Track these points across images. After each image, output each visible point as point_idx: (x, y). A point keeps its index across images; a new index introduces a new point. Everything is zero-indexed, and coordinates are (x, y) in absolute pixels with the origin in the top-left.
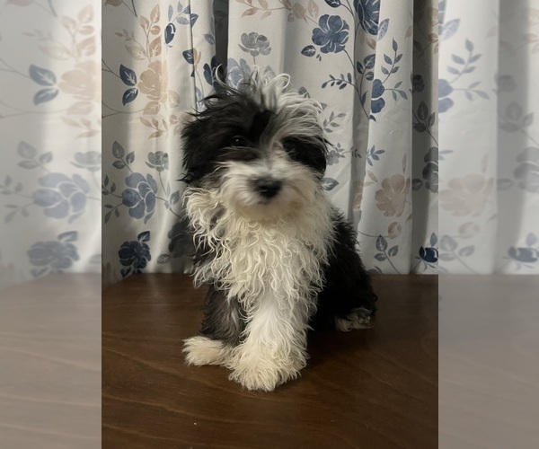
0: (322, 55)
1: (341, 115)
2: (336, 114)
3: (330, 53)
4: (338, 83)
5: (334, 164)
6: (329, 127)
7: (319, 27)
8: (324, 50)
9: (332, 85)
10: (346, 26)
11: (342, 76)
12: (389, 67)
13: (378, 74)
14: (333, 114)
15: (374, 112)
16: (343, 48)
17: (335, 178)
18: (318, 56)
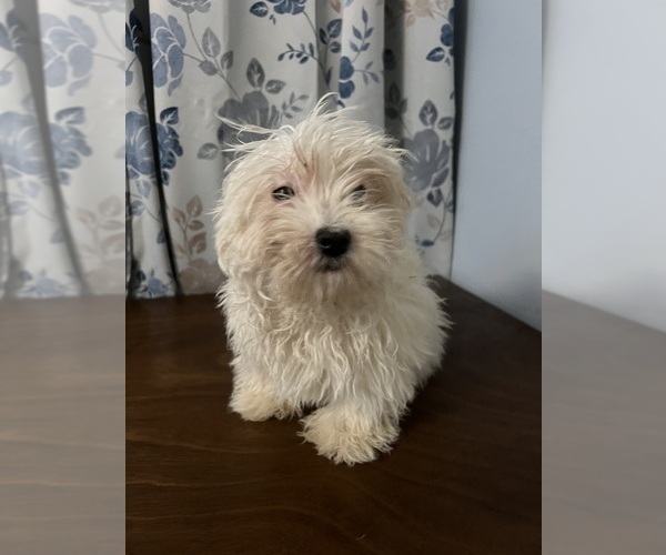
0: (277, 15)
1: (304, 97)
2: (297, 95)
3: (288, 16)
4: (299, 56)
6: (289, 111)
8: (279, 10)
9: (291, 57)
12: (359, 43)
13: (346, 51)
14: (293, 95)
15: (343, 96)
16: (303, 8)
18: (272, 17)
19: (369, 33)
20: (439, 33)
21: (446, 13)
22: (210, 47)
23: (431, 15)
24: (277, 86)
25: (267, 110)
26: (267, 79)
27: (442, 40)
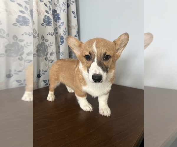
0: (46, 26)
1: (53, 43)
2: (51, 43)
3: (48, 26)
4: (51, 34)
5: (52, 56)
6: (50, 46)
7: (44, 18)
8: (47, 25)
9: (50, 35)
10: (51, 20)
11: (52, 33)
12: (65, 33)
13: (62, 35)
14: (50, 43)
15: (62, 43)
16: (51, 25)
17: (53, 59)
18: (45, 26)
19: (66, 32)
20: (76, 32)
21: (77, 29)
22: (35, 32)
23: (75, 29)
24: (47, 41)
25: (45, 46)
26: (45, 39)
27: (77, 33)
